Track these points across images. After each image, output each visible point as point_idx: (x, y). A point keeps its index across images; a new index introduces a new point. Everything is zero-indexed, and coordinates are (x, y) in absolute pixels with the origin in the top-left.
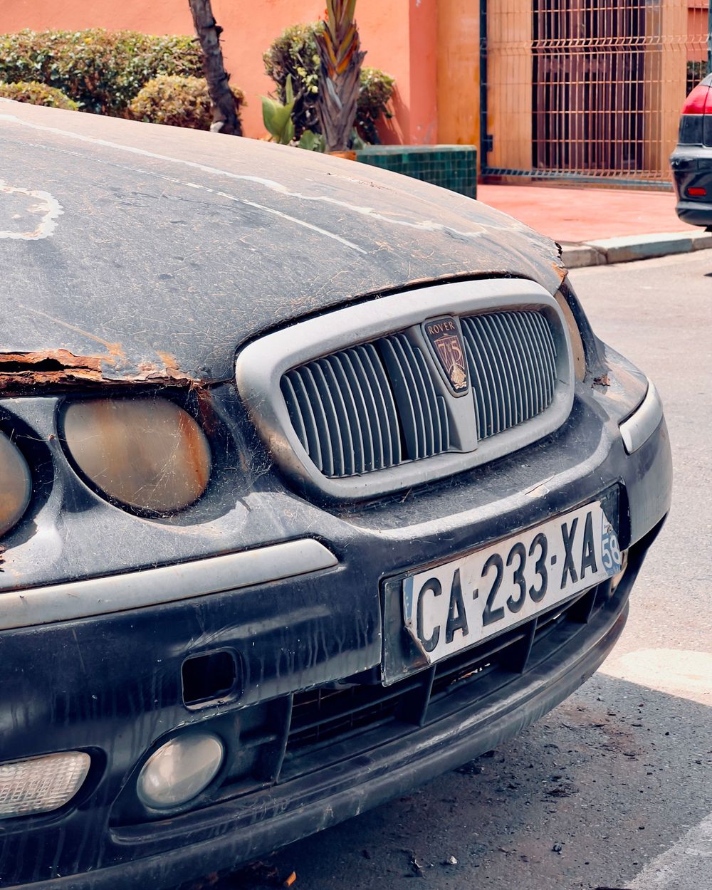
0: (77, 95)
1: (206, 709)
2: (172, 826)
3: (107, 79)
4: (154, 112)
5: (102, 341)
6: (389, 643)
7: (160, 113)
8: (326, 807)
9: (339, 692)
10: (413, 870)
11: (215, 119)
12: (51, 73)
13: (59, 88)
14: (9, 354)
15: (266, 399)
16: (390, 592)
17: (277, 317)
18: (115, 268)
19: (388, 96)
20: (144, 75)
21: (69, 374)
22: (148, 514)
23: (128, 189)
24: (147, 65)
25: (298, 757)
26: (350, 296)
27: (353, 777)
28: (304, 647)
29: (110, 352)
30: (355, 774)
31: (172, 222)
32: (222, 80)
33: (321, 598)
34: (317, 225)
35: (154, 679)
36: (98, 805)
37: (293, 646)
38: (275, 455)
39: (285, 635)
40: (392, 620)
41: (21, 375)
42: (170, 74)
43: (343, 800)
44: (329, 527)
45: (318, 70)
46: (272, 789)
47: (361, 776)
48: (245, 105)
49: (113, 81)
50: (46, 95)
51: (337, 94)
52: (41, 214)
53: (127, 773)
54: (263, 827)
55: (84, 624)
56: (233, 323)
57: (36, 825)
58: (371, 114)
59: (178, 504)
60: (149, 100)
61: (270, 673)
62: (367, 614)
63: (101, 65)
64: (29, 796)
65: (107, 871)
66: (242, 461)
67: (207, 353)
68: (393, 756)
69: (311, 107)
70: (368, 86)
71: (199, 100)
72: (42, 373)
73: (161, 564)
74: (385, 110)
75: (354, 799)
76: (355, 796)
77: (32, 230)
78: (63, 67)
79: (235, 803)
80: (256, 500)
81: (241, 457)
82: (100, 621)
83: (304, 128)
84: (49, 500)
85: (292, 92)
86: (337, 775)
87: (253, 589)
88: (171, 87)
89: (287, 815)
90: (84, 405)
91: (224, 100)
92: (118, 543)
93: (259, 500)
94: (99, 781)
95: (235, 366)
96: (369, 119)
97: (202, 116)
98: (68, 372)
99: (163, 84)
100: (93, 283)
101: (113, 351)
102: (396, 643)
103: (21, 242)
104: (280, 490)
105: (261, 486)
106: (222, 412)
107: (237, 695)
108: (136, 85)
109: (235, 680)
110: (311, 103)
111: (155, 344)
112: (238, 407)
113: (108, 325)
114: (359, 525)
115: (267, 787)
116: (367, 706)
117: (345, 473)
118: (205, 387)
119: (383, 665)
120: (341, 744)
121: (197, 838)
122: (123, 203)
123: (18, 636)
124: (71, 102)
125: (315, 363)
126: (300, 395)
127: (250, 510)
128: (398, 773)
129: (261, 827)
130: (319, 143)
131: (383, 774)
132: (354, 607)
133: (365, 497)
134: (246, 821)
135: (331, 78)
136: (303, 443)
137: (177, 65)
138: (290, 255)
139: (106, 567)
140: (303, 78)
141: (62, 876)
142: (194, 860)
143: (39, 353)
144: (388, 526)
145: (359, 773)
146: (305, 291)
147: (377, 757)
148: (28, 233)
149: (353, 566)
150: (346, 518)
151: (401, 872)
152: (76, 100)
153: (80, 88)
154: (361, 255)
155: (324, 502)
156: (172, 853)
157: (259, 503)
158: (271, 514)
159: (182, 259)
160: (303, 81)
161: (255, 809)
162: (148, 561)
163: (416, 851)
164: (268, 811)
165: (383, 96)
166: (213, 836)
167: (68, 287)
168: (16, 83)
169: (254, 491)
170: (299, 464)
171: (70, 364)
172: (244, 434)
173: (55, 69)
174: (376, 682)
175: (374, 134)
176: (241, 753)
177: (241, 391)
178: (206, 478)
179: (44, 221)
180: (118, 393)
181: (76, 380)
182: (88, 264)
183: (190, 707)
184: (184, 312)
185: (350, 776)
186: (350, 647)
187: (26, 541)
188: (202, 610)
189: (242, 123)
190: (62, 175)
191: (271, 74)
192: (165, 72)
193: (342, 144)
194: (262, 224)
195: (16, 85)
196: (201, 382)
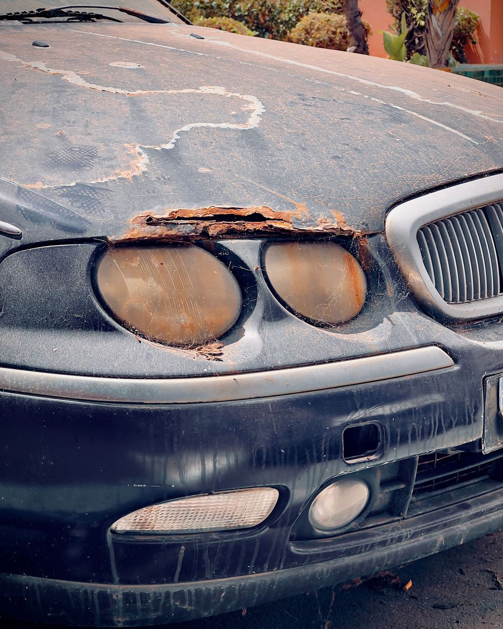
0: (253, 26)
1: (359, 463)
2: (332, 543)
3: (274, 15)
4: (306, 39)
5: (292, 201)
6: (488, 423)
7: (311, 40)
8: (439, 537)
9: (450, 456)
10: (495, 585)
11: (350, 45)
12: (236, 11)
13: (241, 21)
14: (229, 209)
15: (407, 246)
16: (490, 387)
17: (415, 188)
18: (301, 150)
19: (475, 28)
20: (300, 12)
21: (270, 224)
22: (323, 325)
23: (309, 95)
24: (303, 6)
25: (420, 500)
26: (466, 175)
27: (459, 517)
28: (429, 423)
29: (298, 209)
30: (461, 515)
31: (340, 119)
32: (357, 16)
33: (441, 389)
34: (443, 123)
35: (324, 440)
36: (282, 525)
37: (420, 422)
38: (411, 287)
39: (415, 414)
40: (490, 407)
41: (237, 224)
42: (319, 12)
43: (452, 533)
44: (448, 339)
45: (425, 10)
46: (401, 522)
47: (464, 517)
48: (371, 34)
49: (278, 16)
50: (232, 27)
51: (439, 26)
52: (251, 112)
53: (303, 505)
54: (395, 548)
55: (277, 400)
56: (384, 191)
57: (240, 536)
58: (461, 41)
59: (344, 318)
60: (304, 30)
61: (404, 440)
62: (474, 402)
63: (270, 5)
64: (237, 516)
65: (287, 571)
66: (388, 289)
67: (366, 212)
68: (488, 504)
69: (419, 36)
70: (460, 20)
71: (338, 30)
72: (251, 223)
73: (331, 361)
74: (471, 38)
75: (459, 533)
76: (460, 531)
77: (244, 122)
78: (244, 6)
79: (375, 530)
80: (397, 317)
81: (388, 287)
82: (288, 399)
83: (413, 51)
84: (254, 312)
85: (406, 24)
86: (446, 515)
87: (394, 380)
88: (319, 21)
89: (412, 541)
90: (279, 246)
91: (357, 31)
92: (301, 344)
93: (400, 317)
94: (284, 508)
95: (385, 222)
96: (459, 45)
97: (341, 42)
98: (269, 223)
99: (314, 19)
100: (287, 161)
101: (300, 209)
102: (493, 423)
103: (237, 130)
104: (415, 311)
105: (401, 307)
106: (376, 254)
107: (380, 455)
108: (294, 20)
109: (379, 444)
110: (420, 33)
111: (329, 204)
112: (387, 252)
113: (296, 190)
114: (469, 338)
115: (398, 520)
116: (470, 467)
117: (460, 301)
118: (364, 236)
119: (484, 438)
120: (450, 493)
121: (349, 553)
122: (306, 105)
123: (232, 406)
124: (249, 32)
125: (441, 222)
126: (430, 245)
127: (393, 324)
128: (490, 516)
129: (393, 548)
130: (424, 62)
131: (480, 516)
132: (465, 396)
133: (474, 318)
134: (383, 543)
135: (435, 15)
136: (431, 278)
137: (323, 6)
138: (424, 144)
139: (292, 361)
140: (414, 15)
141: (256, 573)
142: (347, 567)
143: (249, 210)
144: (490, 340)
145: (463, 514)
146: (435, 170)
147: (476, 504)
148: (241, 125)
149: (464, 367)
150: (459, 332)
151: (487, 586)
152: (252, 30)
153: (255, 21)
154: (474, 145)
155: (445, 321)
156: (332, 562)
157: (399, 320)
158: (408, 328)
159: (348, 145)
160: (414, 17)
161: (389, 536)
162: (321, 358)
163: (498, 571)
164: (399, 537)
165: (470, 28)
166: (360, 552)
167: (269, 162)
168: (212, 18)
169: (396, 311)
170: (428, 293)
171: (270, 217)
172: (390, 270)
173: (238, 9)
174: (478, 451)
175: (463, 56)
176: (380, 496)
177: (389, 241)
178: (363, 301)
179: (252, 116)
180: (302, 239)
181: (275, 228)
182: (282, 147)
183: (348, 462)
184: (350, 183)
185: (457, 516)
186: (461, 424)
187: (237, 340)
188: (358, 394)
189: (369, 47)
190: (264, 85)
191: (391, 12)
192: (315, 10)
193: (441, 63)
194: (404, 122)
195: (212, 19)
196: (361, 233)
